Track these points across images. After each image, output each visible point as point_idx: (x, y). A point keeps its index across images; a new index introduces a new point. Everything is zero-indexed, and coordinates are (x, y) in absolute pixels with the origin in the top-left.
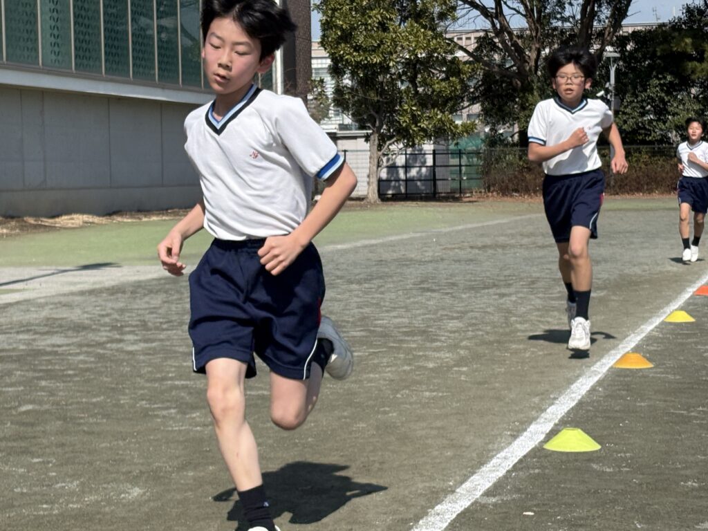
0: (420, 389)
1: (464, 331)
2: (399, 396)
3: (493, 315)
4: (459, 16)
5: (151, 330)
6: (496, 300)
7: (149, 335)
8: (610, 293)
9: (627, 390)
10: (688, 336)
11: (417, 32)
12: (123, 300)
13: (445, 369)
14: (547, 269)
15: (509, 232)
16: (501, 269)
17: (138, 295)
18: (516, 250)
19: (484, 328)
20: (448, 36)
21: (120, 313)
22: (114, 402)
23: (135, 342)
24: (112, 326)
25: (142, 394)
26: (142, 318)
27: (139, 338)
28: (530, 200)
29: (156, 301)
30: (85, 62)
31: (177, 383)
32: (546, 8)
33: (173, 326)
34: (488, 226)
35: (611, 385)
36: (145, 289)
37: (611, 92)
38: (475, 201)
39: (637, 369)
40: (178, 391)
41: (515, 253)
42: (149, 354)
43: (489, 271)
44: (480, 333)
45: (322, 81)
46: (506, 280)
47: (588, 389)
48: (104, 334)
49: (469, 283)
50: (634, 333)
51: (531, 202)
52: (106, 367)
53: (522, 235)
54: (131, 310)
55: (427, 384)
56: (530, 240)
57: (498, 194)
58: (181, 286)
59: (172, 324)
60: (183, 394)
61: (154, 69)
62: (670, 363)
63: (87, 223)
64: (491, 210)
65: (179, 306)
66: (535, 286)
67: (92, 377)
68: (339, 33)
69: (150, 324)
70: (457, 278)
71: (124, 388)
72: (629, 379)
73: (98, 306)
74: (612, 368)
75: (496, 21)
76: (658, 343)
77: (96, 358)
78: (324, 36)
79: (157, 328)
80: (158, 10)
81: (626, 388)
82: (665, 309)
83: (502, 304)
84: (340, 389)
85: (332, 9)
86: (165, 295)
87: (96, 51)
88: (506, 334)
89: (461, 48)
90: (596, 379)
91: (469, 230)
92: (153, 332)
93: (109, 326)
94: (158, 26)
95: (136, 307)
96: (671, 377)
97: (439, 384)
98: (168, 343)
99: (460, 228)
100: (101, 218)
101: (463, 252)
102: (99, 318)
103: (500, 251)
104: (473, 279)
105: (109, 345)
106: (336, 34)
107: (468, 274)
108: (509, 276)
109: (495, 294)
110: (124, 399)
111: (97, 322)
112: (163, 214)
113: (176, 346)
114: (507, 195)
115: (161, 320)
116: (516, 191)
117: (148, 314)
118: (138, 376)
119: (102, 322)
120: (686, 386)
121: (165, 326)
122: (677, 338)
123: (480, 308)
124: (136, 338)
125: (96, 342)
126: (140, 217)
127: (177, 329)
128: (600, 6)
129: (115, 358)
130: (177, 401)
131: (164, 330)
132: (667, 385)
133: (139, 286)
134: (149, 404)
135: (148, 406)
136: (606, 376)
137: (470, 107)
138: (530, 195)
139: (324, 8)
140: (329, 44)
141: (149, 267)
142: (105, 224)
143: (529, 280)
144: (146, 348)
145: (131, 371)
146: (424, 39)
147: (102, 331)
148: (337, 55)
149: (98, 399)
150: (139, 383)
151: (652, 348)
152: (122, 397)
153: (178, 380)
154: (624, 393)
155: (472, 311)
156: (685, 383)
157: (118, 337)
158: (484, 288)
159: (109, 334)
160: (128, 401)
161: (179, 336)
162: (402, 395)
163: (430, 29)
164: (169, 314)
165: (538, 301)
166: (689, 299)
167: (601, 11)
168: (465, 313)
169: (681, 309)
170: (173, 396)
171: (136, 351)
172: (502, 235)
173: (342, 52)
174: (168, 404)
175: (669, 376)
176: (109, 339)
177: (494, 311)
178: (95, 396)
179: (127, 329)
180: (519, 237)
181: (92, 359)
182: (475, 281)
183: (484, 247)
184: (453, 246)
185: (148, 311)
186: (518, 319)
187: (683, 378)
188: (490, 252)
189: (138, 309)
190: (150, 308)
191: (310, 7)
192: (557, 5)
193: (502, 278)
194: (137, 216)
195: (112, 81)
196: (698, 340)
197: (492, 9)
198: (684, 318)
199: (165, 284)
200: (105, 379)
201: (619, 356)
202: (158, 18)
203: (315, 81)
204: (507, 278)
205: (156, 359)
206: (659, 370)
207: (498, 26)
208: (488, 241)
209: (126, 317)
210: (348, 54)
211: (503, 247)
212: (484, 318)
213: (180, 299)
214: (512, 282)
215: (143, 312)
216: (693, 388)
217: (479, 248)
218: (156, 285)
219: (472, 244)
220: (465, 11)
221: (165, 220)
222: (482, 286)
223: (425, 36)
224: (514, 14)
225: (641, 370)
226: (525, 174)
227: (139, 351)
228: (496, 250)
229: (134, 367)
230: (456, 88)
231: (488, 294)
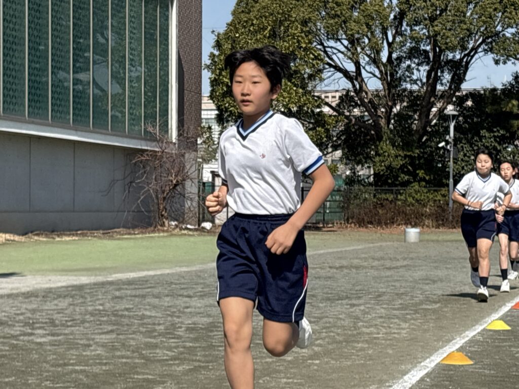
0: (279, 376)
1: (319, 333)
2: (261, 381)
3: (344, 320)
4: (325, 77)
5: (57, 326)
6: (347, 309)
7: (56, 330)
8: (443, 306)
9: (450, 381)
10: (504, 340)
11: (290, 89)
12: (36, 302)
13: (301, 361)
14: (392, 286)
15: (363, 256)
16: (354, 285)
17: (49, 299)
18: (367, 270)
19: (336, 330)
20: (316, 94)
21: (32, 312)
22: (23, 381)
23: (44, 336)
24: (26, 323)
25: (47, 376)
26: (51, 317)
27: (47, 332)
28: (382, 231)
29: (63, 304)
30: (11, 107)
31: (77, 368)
32: (397, 73)
33: (76, 323)
34: (346, 251)
35: (438, 377)
36: (55, 294)
37: (451, 143)
38: (336, 231)
39: (459, 365)
40: (77, 374)
41: (366, 273)
42: (55, 345)
43: (344, 286)
44: (332, 334)
45: (210, 128)
46: (357, 294)
47: (418, 380)
48: (18, 328)
49: (326, 295)
50: (460, 337)
51: (382, 233)
52: (19, 355)
53: (373, 259)
54: (42, 311)
55: (285, 373)
56: (380, 262)
57: (355, 225)
58: (85, 293)
59: (75, 322)
60: (81, 377)
61: (69, 114)
62: (487, 361)
63: (8, 240)
64: (349, 239)
65: (82, 308)
66: (381, 298)
67: (6, 362)
68: (225, 89)
69: (57, 322)
70: (317, 291)
71: (32, 371)
72: (452, 372)
73: (15, 307)
74: (439, 363)
75: (356, 83)
76: (479, 345)
77: (10, 347)
78: (212, 91)
79: (63, 325)
80: (74, 66)
81: (449, 379)
82: (487, 319)
83: (352, 312)
84: (212, 375)
85: (219, 69)
86: (71, 299)
87: (20, 97)
88: (354, 336)
89: (327, 104)
90: (425, 372)
91: (330, 253)
92: (59, 328)
93: (22, 322)
94: (73, 79)
95: (46, 308)
96: (487, 372)
97: (294, 373)
98: (71, 337)
99: (322, 252)
100: (21, 237)
101: (323, 271)
102: (15, 316)
103: (354, 270)
104: (329, 292)
105: (22, 338)
106: (222, 89)
107: (326, 288)
108: (360, 290)
109: (347, 305)
110: (32, 380)
111: (12, 319)
112: (73, 235)
113: (78, 339)
114: (363, 227)
115: (67, 319)
116: (371, 223)
117: (56, 313)
118: (44, 362)
119: (17, 319)
120: (499, 379)
121: (69, 324)
122: (495, 342)
123: (334, 315)
124: (44, 332)
125: (11, 335)
126: (54, 236)
127: (80, 326)
128: (442, 72)
129: (26, 348)
130: (76, 381)
131: (68, 326)
132: (483, 378)
133: (50, 292)
134: (53, 384)
135: (51, 385)
136: (434, 370)
137: (334, 153)
138: (381, 227)
139: (213, 67)
140: (216, 97)
141: (59, 277)
142: (25, 242)
143: (376, 294)
144: (53, 341)
145: (39, 358)
146: (296, 96)
147: (16, 327)
148: (223, 107)
149: (10, 379)
150: (45, 367)
151: (473, 349)
152: (30, 378)
153: (78, 365)
154: (447, 383)
155: (327, 317)
156: (498, 376)
157: (30, 331)
158: (338, 300)
159: (22, 329)
160: (35, 381)
161: (80, 331)
162: (264, 381)
163: (301, 88)
164: (74, 315)
165: (383, 310)
166: (508, 312)
167: (443, 76)
168: (321, 318)
169: (501, 319)
170: (73, 378)
171: (44, 342)
172: (357, 258)
173: (227, 105)
174: (69, 384)
175: (486, 371)
176: (22, 333)
177: (345, 317)
178: (7, 377)
179: (38, 325)
180: (371, 261)
181: (7, 348)
182: (331, 294)
183: (341, 267)
184: (315, 266)
185: (56, 312)
186: (365, 324)
187: (497, 373)
188: (346, 271)
189: (48, 310)
190: (58, 309)
191: (201, 67)
192: (407, 70)
193: (354, 292)
194: (51, 236)
195: (33, 123)
196: (511, 344)
197: (353, 72)
198: (502, 326)
199: (72, 290)
200: (17, 363)
201: (445, 355)
202: (74, 72)
203: (204, 127)
204: (358, 292)
205: (61, 350)
206: (477, 366)
207: (358, 86)
208: (344, 263)
209: (37, 315)
210: (232, 107)
211: (357, 268)
212: (336, 322)
213: (84, 303)
214: (362, 295)
215: (52, 312)
216: (504, 381)
217: (337, 268)
218: (64, 291)
219: (331, 265)
220: (330, 74)
221: (74, 240)
222: (337, 298)
223: (297, 93)
224: (371, 77)
225: (462, 366)
226: (378, 209)
227: (46, 342)
228: (351, 270)
229: (42, 354)
230: (321, 137)
231: (342, 304)
